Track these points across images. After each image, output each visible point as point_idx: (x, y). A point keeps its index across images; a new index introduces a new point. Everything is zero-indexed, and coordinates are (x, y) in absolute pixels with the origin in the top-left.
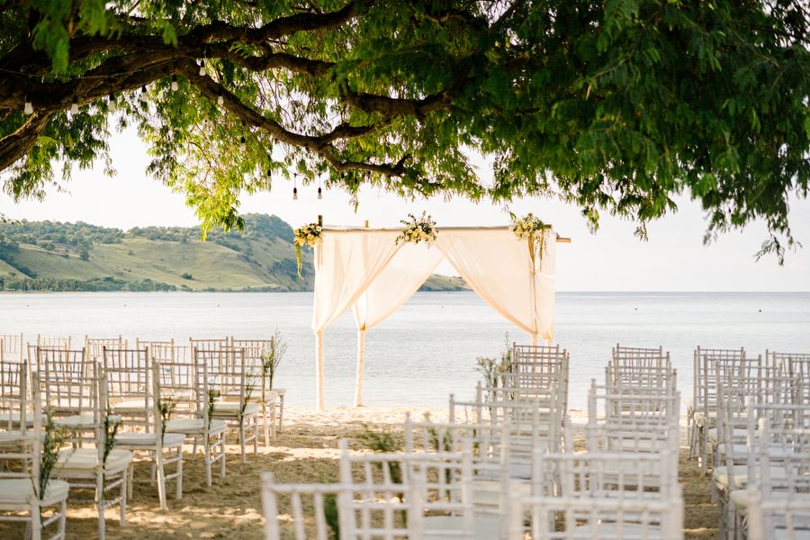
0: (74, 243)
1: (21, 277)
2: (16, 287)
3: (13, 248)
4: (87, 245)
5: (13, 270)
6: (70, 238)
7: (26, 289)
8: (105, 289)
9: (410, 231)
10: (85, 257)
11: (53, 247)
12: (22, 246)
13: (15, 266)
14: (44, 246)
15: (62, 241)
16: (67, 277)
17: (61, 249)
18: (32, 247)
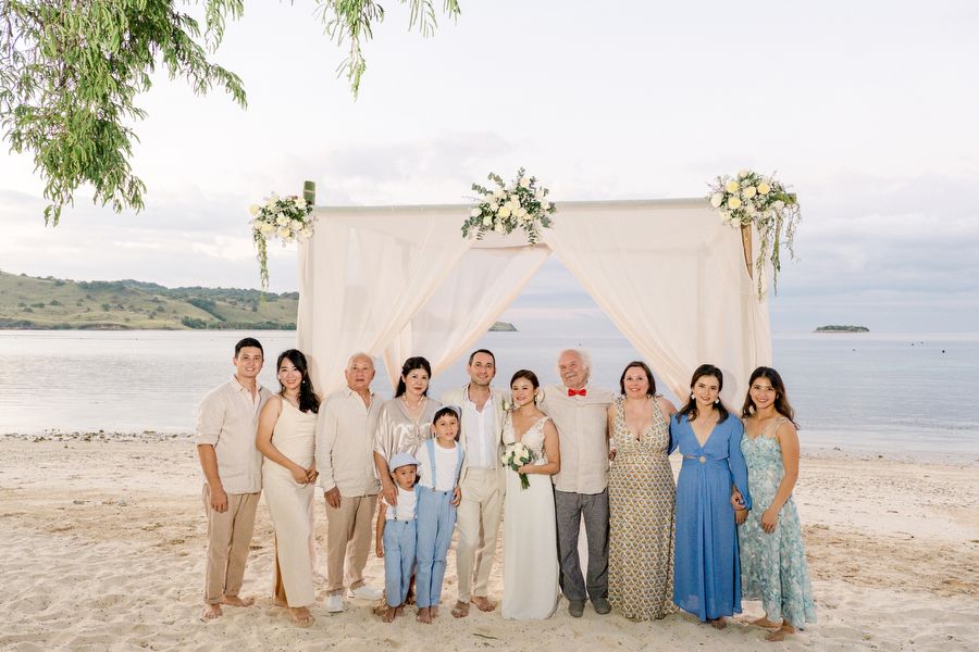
0: (249, 301)
1: (217, 320)
2: (213, 327)
3: (212, 304)
4: (256, 303)
5: (212, 316)
6: (246, 298)
7: (219, 328)
8: (267, 329)
9: (494, 207)
10: (255, 310)
11: (236, 304)
12: (218, 303)
13: (213, 314)
14: (230, 303)
15: (242, 300)
16: (244, 321)
17: (241, 304)
18: (223, 303)
